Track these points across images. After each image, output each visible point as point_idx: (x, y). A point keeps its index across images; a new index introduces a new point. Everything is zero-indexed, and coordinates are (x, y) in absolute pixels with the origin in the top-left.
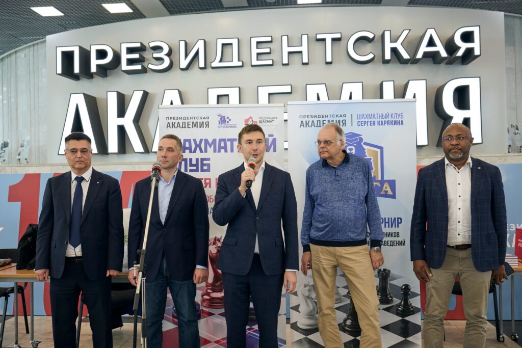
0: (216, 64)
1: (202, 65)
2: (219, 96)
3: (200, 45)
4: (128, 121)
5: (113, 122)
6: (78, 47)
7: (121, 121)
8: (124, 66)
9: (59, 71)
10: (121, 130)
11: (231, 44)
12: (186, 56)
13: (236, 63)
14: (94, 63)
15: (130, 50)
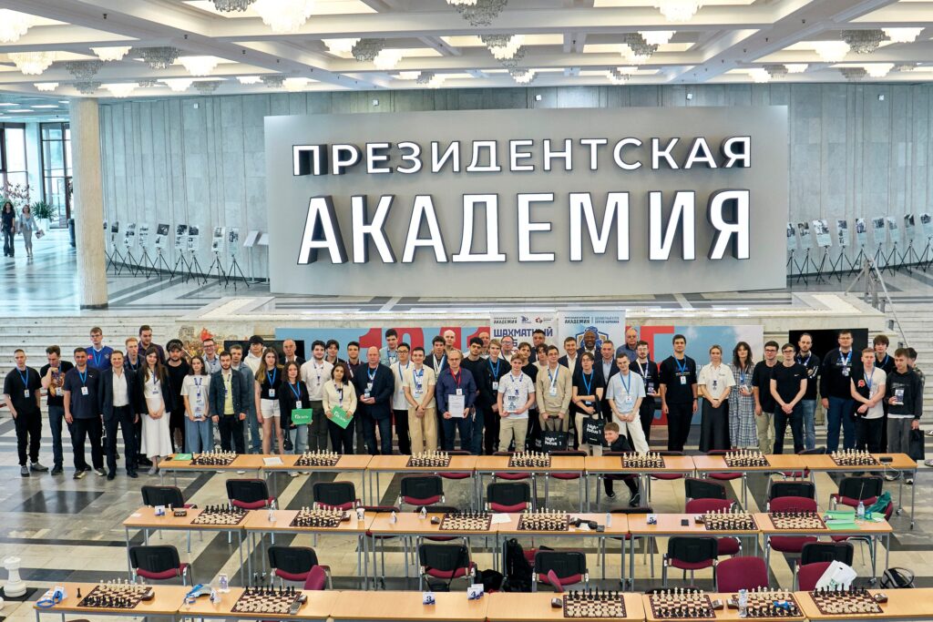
0: (472, 168)
1: (456, 169)
2: (474, 204)
3: (455, 146)
4: (375, 229)
5: (359, 230)
6: (317, 147)
7: (367, 229)
8: (371, 169)
9: (297, 171)
10: (368, 237)
11: (489, 147)
12: (439, 160)
13: (494, 167)
14: (337, 164)
15: (376, 152)
